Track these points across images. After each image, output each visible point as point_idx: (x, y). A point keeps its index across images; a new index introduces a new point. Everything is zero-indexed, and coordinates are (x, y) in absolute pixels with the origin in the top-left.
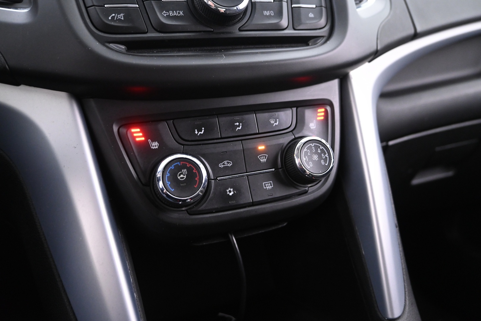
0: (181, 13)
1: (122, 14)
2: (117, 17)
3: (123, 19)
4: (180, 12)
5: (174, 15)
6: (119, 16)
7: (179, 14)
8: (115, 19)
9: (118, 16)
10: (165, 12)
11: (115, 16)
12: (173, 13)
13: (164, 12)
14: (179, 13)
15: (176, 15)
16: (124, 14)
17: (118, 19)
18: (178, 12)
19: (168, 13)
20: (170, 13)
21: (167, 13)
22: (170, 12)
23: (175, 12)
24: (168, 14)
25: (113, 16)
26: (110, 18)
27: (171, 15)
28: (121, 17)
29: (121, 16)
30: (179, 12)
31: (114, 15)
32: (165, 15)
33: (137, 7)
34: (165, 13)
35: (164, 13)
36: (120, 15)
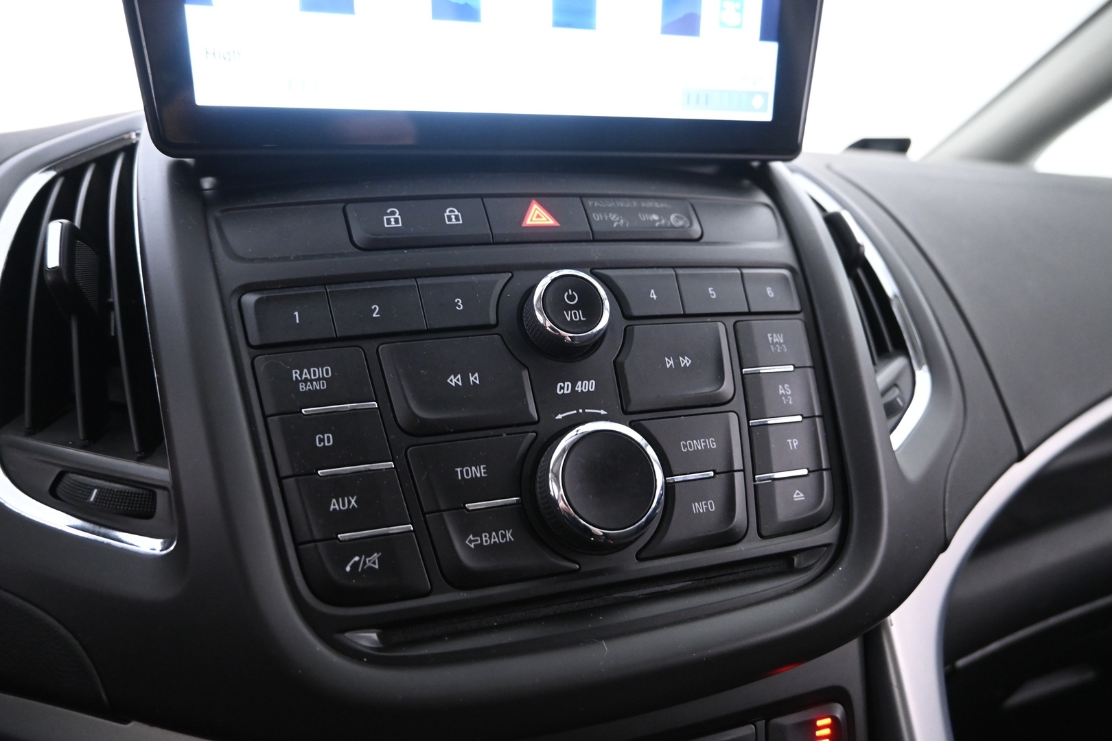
0: (508, 535)
1: (376, 555)
2: (365, 563)
3: (377, 567)
4: (507, 531)
5: (492, 542)
6: (369, 561)
7: (503, 539)
8: (360, 569)
9: (367, 560)
10: (473, 537)
11: (360, 561)
12: (490, 538)
13: (471, 537)
14: (504, 536)
15: (498, 542)
16: (380, 554)
17: (365, 567)
18: (502, 533)
19: (479, 538)
20: (484, 539)
21: (477, 540)
22: (483, 535)
23: (494, 533)
24: (479, 542)
25: (355, 562)
26: (348, 569)
27: (485, 544)
28: (374, 563)
29: (373, 561)
30: (504, 533)
31: (357, 559)
32: (472, 546)
33: (410, 531)
34: (472, 539)
35: (471, 541)
36: (370, 556)
